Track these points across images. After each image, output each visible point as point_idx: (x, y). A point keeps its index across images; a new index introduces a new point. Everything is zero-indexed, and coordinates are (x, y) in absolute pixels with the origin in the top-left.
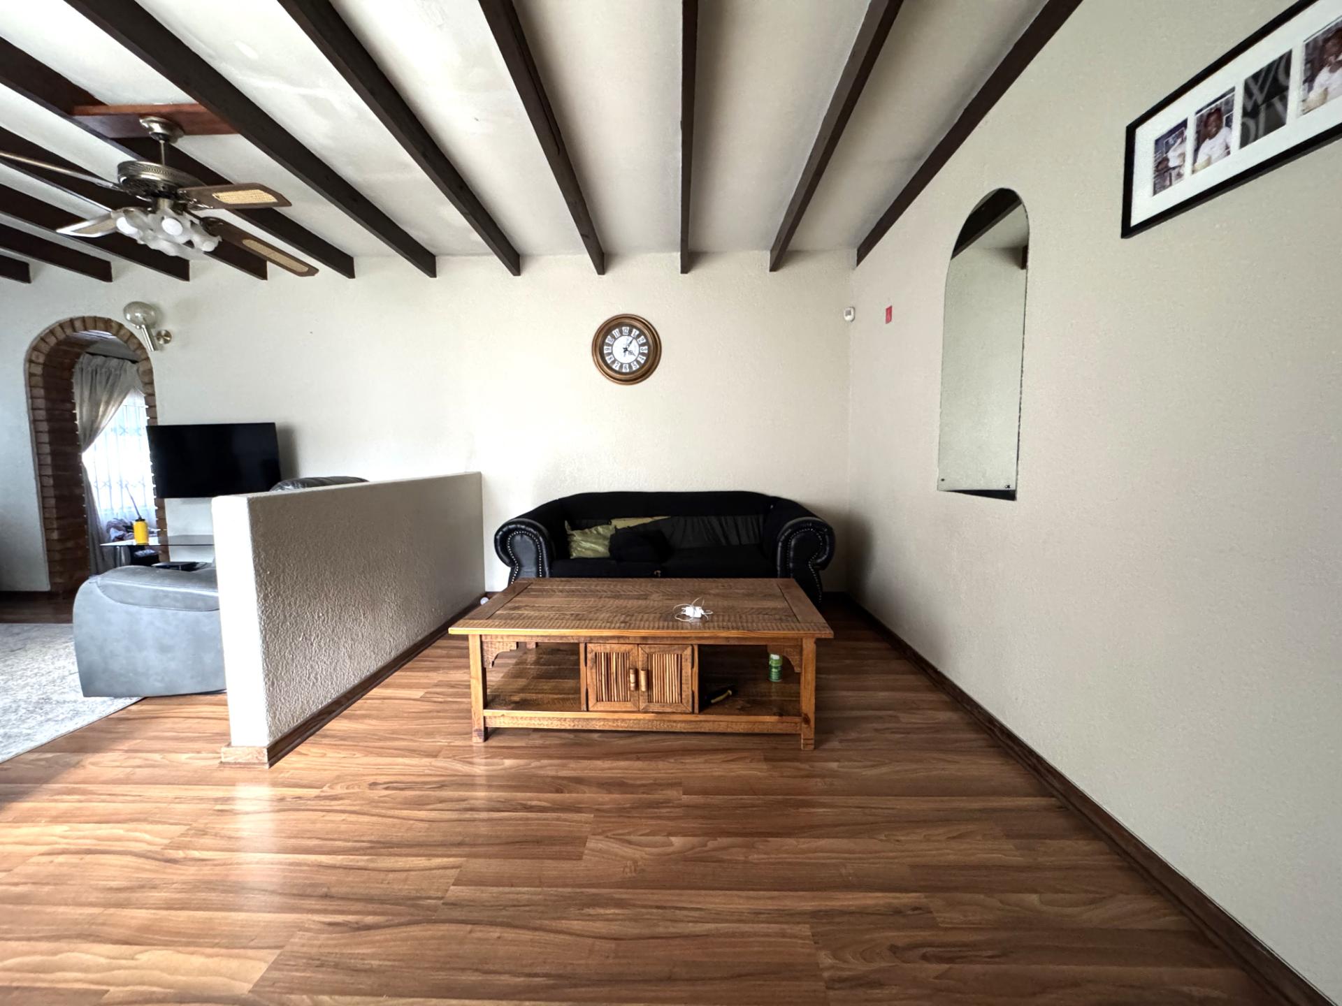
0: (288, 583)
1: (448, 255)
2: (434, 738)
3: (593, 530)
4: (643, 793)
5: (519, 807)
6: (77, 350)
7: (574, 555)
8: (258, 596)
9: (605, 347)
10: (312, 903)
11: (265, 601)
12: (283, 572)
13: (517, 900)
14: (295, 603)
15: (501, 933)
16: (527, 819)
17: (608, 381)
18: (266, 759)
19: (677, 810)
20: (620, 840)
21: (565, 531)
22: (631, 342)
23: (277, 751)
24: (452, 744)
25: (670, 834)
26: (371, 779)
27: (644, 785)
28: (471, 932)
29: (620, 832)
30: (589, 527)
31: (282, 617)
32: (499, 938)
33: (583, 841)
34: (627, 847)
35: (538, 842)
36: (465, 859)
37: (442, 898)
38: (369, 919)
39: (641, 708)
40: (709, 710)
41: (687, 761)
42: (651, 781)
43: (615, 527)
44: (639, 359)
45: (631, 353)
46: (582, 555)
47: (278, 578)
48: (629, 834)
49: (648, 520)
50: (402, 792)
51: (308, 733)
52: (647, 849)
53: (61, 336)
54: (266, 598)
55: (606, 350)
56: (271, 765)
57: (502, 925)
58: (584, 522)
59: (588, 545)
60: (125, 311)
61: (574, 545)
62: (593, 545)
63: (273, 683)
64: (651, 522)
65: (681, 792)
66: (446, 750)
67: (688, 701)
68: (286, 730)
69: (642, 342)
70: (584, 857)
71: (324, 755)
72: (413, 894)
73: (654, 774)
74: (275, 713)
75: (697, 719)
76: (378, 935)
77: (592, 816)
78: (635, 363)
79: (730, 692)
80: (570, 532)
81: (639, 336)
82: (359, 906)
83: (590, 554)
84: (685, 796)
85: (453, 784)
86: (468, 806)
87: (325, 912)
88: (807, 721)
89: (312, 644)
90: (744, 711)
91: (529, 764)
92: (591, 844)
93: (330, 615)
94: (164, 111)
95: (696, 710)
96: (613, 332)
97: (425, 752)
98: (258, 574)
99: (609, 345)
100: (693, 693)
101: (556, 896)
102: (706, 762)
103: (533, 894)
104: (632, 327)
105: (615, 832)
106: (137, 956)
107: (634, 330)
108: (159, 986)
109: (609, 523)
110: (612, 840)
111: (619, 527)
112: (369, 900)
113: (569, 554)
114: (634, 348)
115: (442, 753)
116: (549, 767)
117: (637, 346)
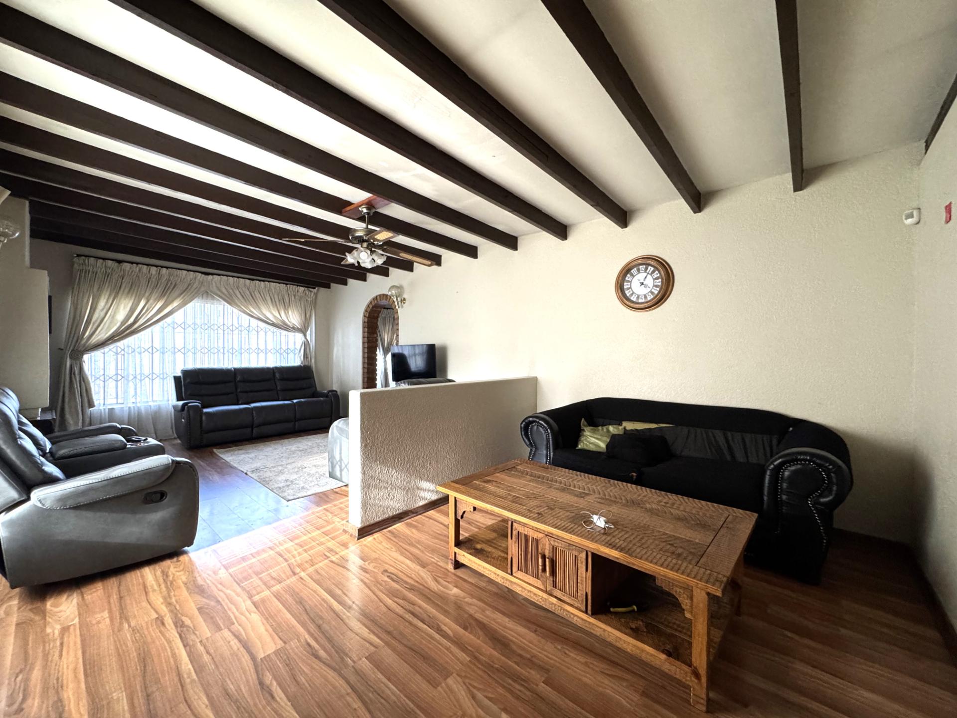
0: (380, 439)
1: (523, 235)
2: (433, 555)
3: (605, 428)
4: (516, 663)
5: (435, 626)
6: (379, 309)
7: (580, 446)
8: (362, 445)
9: (625, 284)
10: (312, 627)
11: (365, 448)
12: (378, 433)
13: (383, 692)
14: (384, 451)
15: (359, 707)
16: (433, 638)
17: (628, 310)
18: (357, 535)
19: (528, 693)
20: (470, 690)
21: (580, 427)
22: (646, 278)
23: (364, 532)
24: (438, 563)
25: (505, 710)
26: (387, 567)
27: (521, 656)
28: (348, 694)
29: (475, 684)
30: (603, 425)
31: (375, 458)
32: (355, 709)
33: (446, 674)
34: (468, 698)
35: (424, 658)
36: (383, 644)
37: (354, 662)
38: (322, 653)
39: (548, 589)
40: (603, 617)
41: (572, 655)
42: (529, 656)
43: (625, 428)
44: (653, 290)
45: (646, 286)
46: (585, 447)
47: (374, 436)
48: (479, 689)
49: (653, 426)
50: (392, 583)
51: (383, 527)
52: (480, 710)
53: (373, 304)
54: (366, 446)
55: (626, 286)
56: (358, 539)
57: (364, 703)
58: (601, 420)
59: (593, 440)
60: (389, 290)
61: (582, 439)
62: (597, 441)
63: (366, 494)
64: (656, 428)
65: (543, 679)
66: (433, 566)
67: (583, 600)
68: (372, 522)
69: (656, 276)
70: (439, 688)
71: (381, 543)
72: (347, 651)
73: (535, 651)
74: (365, 510)
75: (588, 620)
76: (317, 664)
77: (468, 659)
78: (650, 294)
79: (635, 608)
80: (583, 427)
81: (653, 272)
82: (323, 641)
83: (592, 448)
84: (543, 684)
85: (417, 591)
86: (412, 610)
87: (311, 635)
88: (697, 675)
89: (392, 476)
90: (636, 633)
91: (465, 598)
92: (450, 681)
93: (406, 461)
94: (365, 202)
95: (589, 611)
96: (632, 271)
97: (422, 562)
98: (362, 432)
99: (628, 281)
100: (586, 593)
101: (402, 704)
102: (586, 664)
103: (393, 693)
104: (648, 265)
105: (472, 682)
106: (252, 614)
107: (650, 267)
108: (245, 633)
109: (620, 424)
110: (465, 687)
111: (628, 428)
112: (330, 640)
113: (576, 445)
114: (650, 281)
115: (430, 567)
116: (474, 608)
117: (652, 280)
